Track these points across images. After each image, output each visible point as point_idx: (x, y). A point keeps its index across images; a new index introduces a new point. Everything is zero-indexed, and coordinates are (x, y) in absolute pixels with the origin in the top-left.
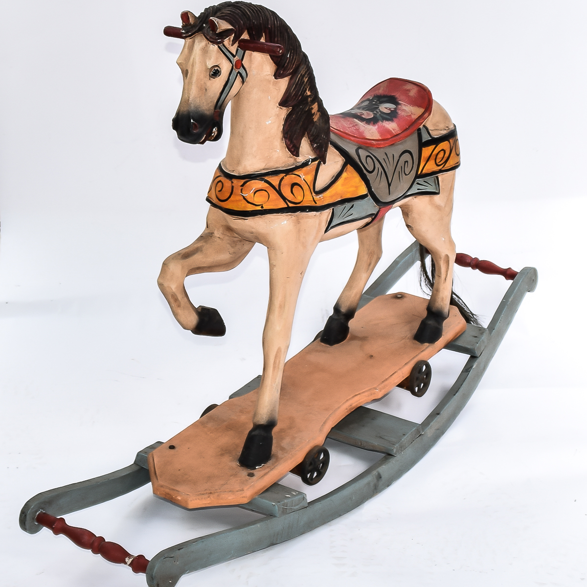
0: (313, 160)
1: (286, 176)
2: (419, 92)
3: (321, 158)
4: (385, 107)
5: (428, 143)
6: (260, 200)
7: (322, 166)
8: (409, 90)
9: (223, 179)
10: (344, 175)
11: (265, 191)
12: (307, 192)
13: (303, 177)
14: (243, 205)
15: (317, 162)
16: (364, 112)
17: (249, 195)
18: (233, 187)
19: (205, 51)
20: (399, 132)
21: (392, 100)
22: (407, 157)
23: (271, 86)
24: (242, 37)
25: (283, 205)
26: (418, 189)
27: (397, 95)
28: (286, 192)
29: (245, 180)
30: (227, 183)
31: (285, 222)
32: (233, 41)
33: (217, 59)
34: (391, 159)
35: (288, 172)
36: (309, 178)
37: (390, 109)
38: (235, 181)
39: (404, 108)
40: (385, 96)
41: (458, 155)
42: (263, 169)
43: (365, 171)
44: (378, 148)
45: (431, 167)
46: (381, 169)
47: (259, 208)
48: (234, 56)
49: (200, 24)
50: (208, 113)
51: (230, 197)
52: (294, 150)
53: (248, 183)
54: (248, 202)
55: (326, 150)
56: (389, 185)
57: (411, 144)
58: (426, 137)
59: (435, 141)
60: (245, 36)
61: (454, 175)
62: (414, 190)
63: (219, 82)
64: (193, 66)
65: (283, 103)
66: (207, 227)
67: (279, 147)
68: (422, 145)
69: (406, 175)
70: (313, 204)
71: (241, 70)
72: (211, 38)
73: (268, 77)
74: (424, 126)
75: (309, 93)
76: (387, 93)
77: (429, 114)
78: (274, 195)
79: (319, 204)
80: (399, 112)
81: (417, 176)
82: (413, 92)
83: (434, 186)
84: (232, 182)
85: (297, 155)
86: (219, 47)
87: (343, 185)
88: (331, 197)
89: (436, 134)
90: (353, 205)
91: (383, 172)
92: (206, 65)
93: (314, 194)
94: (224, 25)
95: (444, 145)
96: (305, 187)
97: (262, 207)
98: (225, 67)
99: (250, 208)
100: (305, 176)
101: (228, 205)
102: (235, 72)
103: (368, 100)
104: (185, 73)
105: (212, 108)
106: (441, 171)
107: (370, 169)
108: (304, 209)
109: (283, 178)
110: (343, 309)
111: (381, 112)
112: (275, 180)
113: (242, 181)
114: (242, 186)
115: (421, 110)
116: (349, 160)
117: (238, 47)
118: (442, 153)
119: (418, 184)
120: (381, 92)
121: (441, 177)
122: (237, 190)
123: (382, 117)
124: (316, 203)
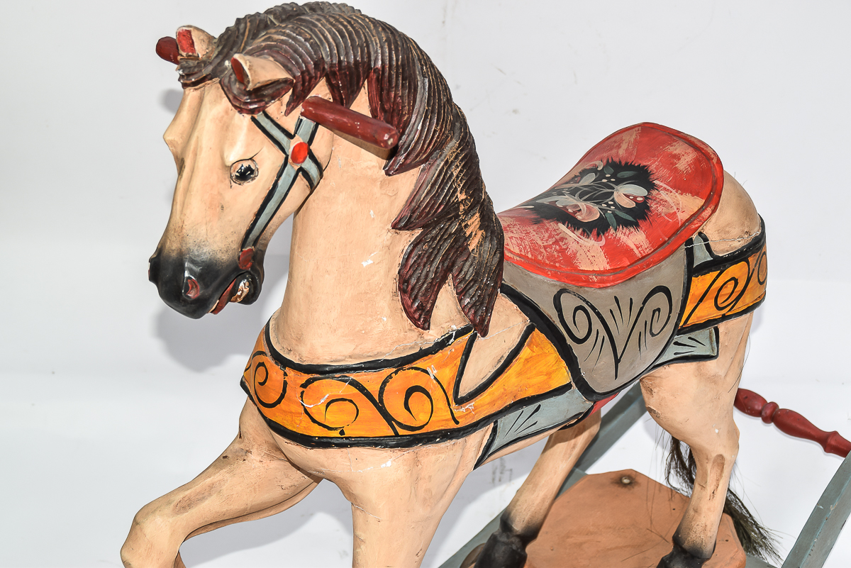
0: (460, 333)
1: (396, 372)
2: (697, 162)
3: (478, 326)
4: (626, 195)
5: (705, 268)
6: (337, 417)
7: (480, 341)
8: (678, 157)
9: (269, 360)
10: (525, 352)
11: (351, 401)
12: (440, 403)
13: (433, 372)
14: (304, 424)
15: (467, 337)
16: (583, 205)
17: (316, 406)
18: (285, 383)
19: (225, 129)
20: (648, 251)
21: (642, 177)
22: (660, 299)
23: (377, 190)
24: (313, 94)
25: (385, 430)
26: (675, 354)
27: (653, 165)
28: (394, 405)
29: (310, 376)
30: (276, 372)
31: (389, 464)
32: (288, 104)
33: (248, 145)
34: (625, 309)
35: (401, 363)
36: (448, 375)
37: (635, 199)
38: (291, 373)
39: (664, 195)
40: (629, 167)
41: (762, 283)
42: (350, 357)
43: (569, 341)
44: (600, 288)
45: (707, 311)
46: (603, 333)
47: (336, 434)
48: (290, 136)
49: (218, 60)
50: (224, 257)
51: (279, 401)
52: (421, 316)
53: (316, 383)
54: (314, 421)
55: (490, 309)
56: (617, 361)
57: (670, 272)
58: (701, 256)
59: (719, 264)
60: (321, 91)
61: (748, 325)
62: (669, 355)
63: (253, 192)
64: (195, 155)
65: (401, 225)
66: (240, 436)
67: (387, 311)
68: (693, 271)
69: (653, 335)
70: (452, 425)
71: (308, 165)
72: (235, 97)
73: (369, 173)
74: (700, 234)
75: (462, 197)
76: (632, 160)
77: (714, 211)
78: (368, 410)
79: (463, 423)
80: (653, 206)
81: (679, 331)
82: (686, 160)
83: (708, 346)
84: (285, 374)
85: (425, 325)
86: (254, 119)
87: (519, 374)
88: (493, 403)
89: (722, 249)
90: (540, 406)
91: (607, 338)
92: (222, 158)
93: (453, 405)
95: (738, 270)
96: (437, 394)
97: (342, 433)
98: (268, 161)
99: (316, 432)
100: (438, 370)
101: (276, 415)
102: (291, 170)
103: (594, 170)
105: (235, 246)
106: (724, 318)
107: (580, 334)
108: (429, 438)
109: (390, 377)
110: (518, 526)
111: (615, 204)
112: (371, 381)
113: (306, 377)
114: (304, 386)
115: (699, 202)
116: (537, 320)
117: (302, 114)
118: (731, 285)
119: (676, 343)
120: (621, 153)
121: (722, 327)
122: (294, 393)
123: (616, 216)
124: (457, 422)
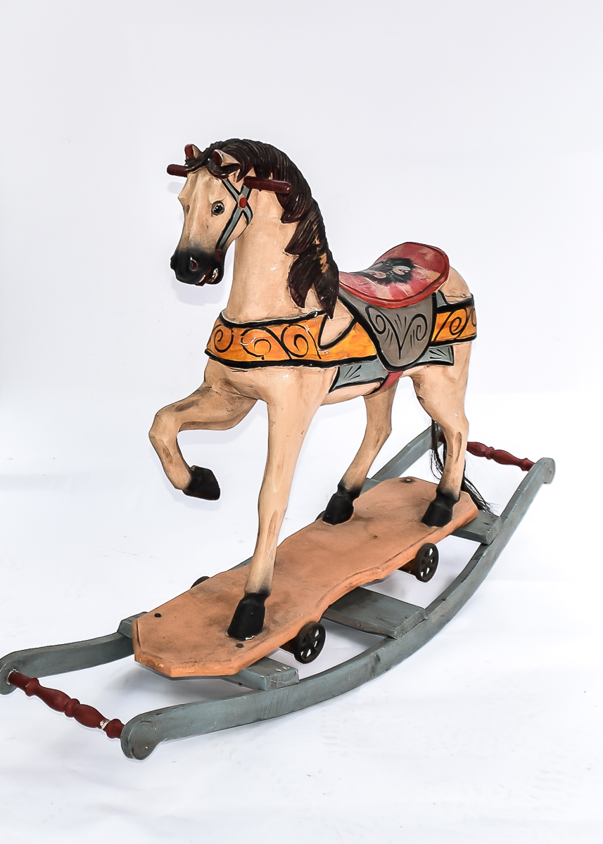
0: (320, 313)
1: (289, 326)
2: (435, 256)
4: (399, 270)
5: (443, 310)
6: (260, 350)
7: (329, 321)
8: (425, 254)
9: (223, 328)
10: (352, 332)
11: (267, 341)
12: (312, 346)
13: (308, 329)
14: (243, 356)
15: (323, 316)
16: (376, 272)
17: (250, 345)
18: (233, 336)
19: (208, 186)
20: (412, 295)
21: (407, 262)
22: (420, 321)
23: (277, 229)
24: (248, 174)
25: (285, 357)
26: (431, 358)
27: (412, 258)
28: (289, 343)
29: (246, 329)
30: (227, 332)
31: (287, 376)
32: (238, 177)
33: (220, 194)
34: (403, 322)
35: (292, 322)
36: (315, 331)
37: (404, 271)
38: (235, 330)
39: (419, 271)
40: (399, 259)
41: (474, 325)
42: (266, 318)
44: (389, 308)
45: (445, 335)
46: (391, 330)
47: (259, 359)
48: (239, 194)
49: (205, 159)
50: (208, 251)
51: (229, 347)
52: (300, 300)
53: (249, 332)
54: (248, 353)
55: (334, 305)
56: (400, 348)
57: (425, 308)
58: (441, 303)
59: (451, 308)
60: (252, 173)
61: (470, 347)
62: (426, 358)
63: (222, 219)
64: (195, 201)
65: (290, 249)
66: (205, 381)
67: (283, 296)
68: (437, 310)
69: (418, 340)
70: (317, 359)
71: (246, 209)
72: (215, 171)
73: (274, 221)
74: (439, 291)
75: (318, 242)
76: (401, 256)
77: (446, 279)
78: (276, 345)
79: (324, 360)
80: (414, 275)
81: (430, 344)
82: (430, 256)
83: (448, 356)
84: (232, 331)
85: (303, 306)
86: (223, 182)
87: (350, 343)
88: (338, 354)
89: (451, 301)
90: (361, 366)
91: (394, 334)
92: (208, 201)
93: (318, 348)
94: (229, 159)
95: (460, 313)
96: (310, 340)
97: (263, 358)
98: (229, 204)
99: (250, 359)
100: (310, 328)
101: (227, 356)
102: (239, 210)
103: (382, 262)
104: (186, 209)
105: (214, 247)
106: (455, 340)
107: (380, 329)
108: (307, 363)
109: (286, 328)
110: (348, 487)
111: (394, 273)
112: (277, 330)
113: (244, 330)
114: (243, 335)
115: (439, 275)
116: (358, 318)
117: (244, 184)
118: (457, 322)
119: (430, 351)
120: (395, 255)
121: (455, 346)
122: (237, 340)
123: (394, 277)
124: (320, 358)
